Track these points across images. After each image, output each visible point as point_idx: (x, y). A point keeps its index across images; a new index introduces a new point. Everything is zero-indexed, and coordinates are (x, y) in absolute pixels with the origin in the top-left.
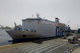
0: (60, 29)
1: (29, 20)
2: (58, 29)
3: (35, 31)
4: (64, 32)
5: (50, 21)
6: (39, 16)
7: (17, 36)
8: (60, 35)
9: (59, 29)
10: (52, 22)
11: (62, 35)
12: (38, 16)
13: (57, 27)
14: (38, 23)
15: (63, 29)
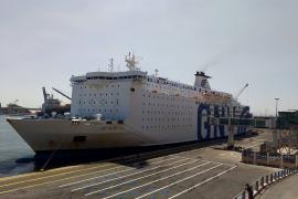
0: (212, 113)
1: (96, 78)
2: (204, 112)
3: (121, 122)
4: (227, 123)
5: (175, 85)
6: (137, 66)
8: (212, 136)
9: (209, 113)
10: (185, 87)
11: (219, 135)
13: (202, 107)
14: (133, 90)
15: (223, 115)
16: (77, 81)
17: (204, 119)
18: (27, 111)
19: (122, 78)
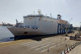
0: (62, 26)
1: (30, 16)
2: (60, 26)
5: (51, 18)
6: (41, 13)
7: (19, 33)
9: (61, 26)
10: (54, 19)
11: (63, 32)
12: (39, 12)
13: (59, 24)
14: (40, 20)
15: (65, 27)
16: (25, 17)
17: (59, 28)
18: (12, 25)
19: (37, 16)
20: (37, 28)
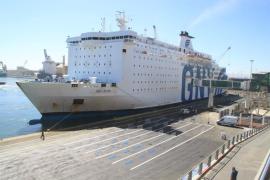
4: (208, 85)
8: (193, 98)
9: (192, 75)
11: (199, 97)
16: (73, 42)
19: (113, 38)
20: (114, 85)
